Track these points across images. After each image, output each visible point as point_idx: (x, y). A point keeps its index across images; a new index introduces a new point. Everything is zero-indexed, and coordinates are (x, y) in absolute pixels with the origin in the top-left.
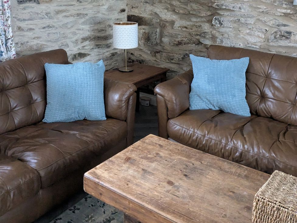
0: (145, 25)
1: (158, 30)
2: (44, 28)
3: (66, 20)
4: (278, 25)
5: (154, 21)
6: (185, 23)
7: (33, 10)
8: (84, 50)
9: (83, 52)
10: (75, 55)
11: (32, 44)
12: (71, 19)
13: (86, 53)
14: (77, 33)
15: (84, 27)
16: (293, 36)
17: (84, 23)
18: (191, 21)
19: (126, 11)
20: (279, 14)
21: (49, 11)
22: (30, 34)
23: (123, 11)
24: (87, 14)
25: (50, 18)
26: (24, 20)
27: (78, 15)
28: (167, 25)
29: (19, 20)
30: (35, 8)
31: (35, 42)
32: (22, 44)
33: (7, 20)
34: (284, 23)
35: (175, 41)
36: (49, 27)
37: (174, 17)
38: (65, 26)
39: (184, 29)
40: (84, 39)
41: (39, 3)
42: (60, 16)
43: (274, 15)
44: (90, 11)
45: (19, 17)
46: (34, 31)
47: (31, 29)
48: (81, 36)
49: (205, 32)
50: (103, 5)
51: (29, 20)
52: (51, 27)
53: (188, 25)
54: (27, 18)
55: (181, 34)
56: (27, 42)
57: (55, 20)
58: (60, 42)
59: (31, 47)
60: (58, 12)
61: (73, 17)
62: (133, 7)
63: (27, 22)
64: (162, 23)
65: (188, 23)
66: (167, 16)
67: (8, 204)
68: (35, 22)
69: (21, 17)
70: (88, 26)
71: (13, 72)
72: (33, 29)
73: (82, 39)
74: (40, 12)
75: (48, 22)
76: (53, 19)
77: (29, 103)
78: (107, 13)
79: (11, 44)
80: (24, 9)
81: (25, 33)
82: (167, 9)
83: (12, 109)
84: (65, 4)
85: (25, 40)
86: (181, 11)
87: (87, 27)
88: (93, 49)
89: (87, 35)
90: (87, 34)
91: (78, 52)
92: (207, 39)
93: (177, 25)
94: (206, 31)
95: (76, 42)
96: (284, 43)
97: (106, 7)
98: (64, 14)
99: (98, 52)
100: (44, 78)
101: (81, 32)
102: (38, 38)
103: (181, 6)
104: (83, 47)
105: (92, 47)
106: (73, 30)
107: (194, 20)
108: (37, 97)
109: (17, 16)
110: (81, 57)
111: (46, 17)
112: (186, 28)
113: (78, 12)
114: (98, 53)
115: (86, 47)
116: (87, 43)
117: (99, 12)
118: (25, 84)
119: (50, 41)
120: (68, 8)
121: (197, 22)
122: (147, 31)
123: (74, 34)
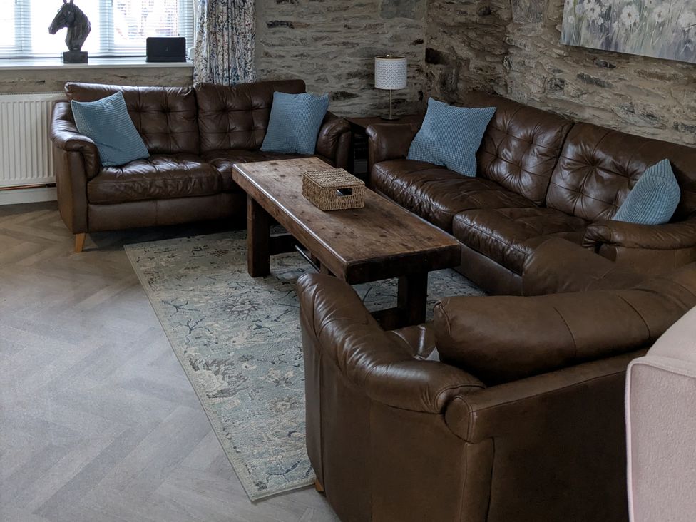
0: (442, 64)
1: (454, 71)
2: (296, 56)
3: (327, 49)
4: (554, 71)
5: (451, 58)
6: (479, 63)
7: (284, 35)
8: (350, 90)
9: (349, 91)
10: (336, 94)
11: (281, 72)
12: (334, 48)
13: (354, 93)
14: (341, 65)
15: (352, 59)
16: (566, 86)
17: (352, 55)
18: (485, 60)
19: (425, 43)
20: (555, 56)
21: (304, 37)
22: (279, 61)
23: (420, 42)
24: (358, 44)
25: (305, 45)
26: (273, 45)
27: (344, 44)
28: (463, 64)
29: (267, 45)
30: (288, 33)
31: (285, 71)
32: (268, 72)
33: (247, 44)
34: (559, 68)
35: (470, 88)
36: (302, 55)
37: (470, 54)
38: (325, 55)
39: (480, 72)
40: (351, 75)
41: (293, 28)
42: (319, 44)
43: (550, 56)
44: (363, 40)
45: (268, 42)
46: (285, 59)
47: (280, 57)
48: (347, 71)
49: (500, 77)
50: (383, 33)
51: (279, 45)
52: (305, 56)
53: (483, 66)
54: (277, 43)
55: (475, 77)
56: (275, 70)
57: (312, 48)
58: (317, 75)
59: (279, 76)
60: (316, 39)
61: (336, 46)
62: (432, 38)
63: (276, 48)
64: (458, 61)
65: (484, 63)
66: (463, 52)
67: (189, 188)
68: (286, 48)
69: (270, 42)
70: (359, 59)
71: (238, 95)
72: (283, 57)
73: (348, 74)
74: (292, 38)
75: (302, 50)
76: (310, 47)
77: (250, 129)
78: (390, 44)
79: (249, 69)
80: (274, 33)
81: (274, 60)
82: (464, 42)
83: (230, 131)
84: (328, 29)
85: (273, 67)
86: (477, 47)
87: (357, 60)
88: (363, 89)
89: (355, 70)
90: (356, 68)
91: (342, 90)
92: (500, 86)
93: (472, 65)
94: (500, 75)
95: (339, 77)
96: (558, 95)
97: (389, 35)
98: (325, 42)
99: (372, 94)
100: (269, 106)
101: (347, 65)
102: (288, 67)
103: (477, 39)
104: (349, 84)
105: (362, 87)
106: (337, 61)
107: (489, 59)
108: (259, 124)
109: (265, 40)
110: (345, 98)
111: (300, 43)
112: (481, 70)
113: (345, 40)
114: (372, 96)
115: (354, 86)
116: (356, 80)
117: (377, 42)
118: (249, 109)
119: (303, 72)
120: (331, 34)
121: (491, 62)
122: (443, 73)
123: (337, 67)
